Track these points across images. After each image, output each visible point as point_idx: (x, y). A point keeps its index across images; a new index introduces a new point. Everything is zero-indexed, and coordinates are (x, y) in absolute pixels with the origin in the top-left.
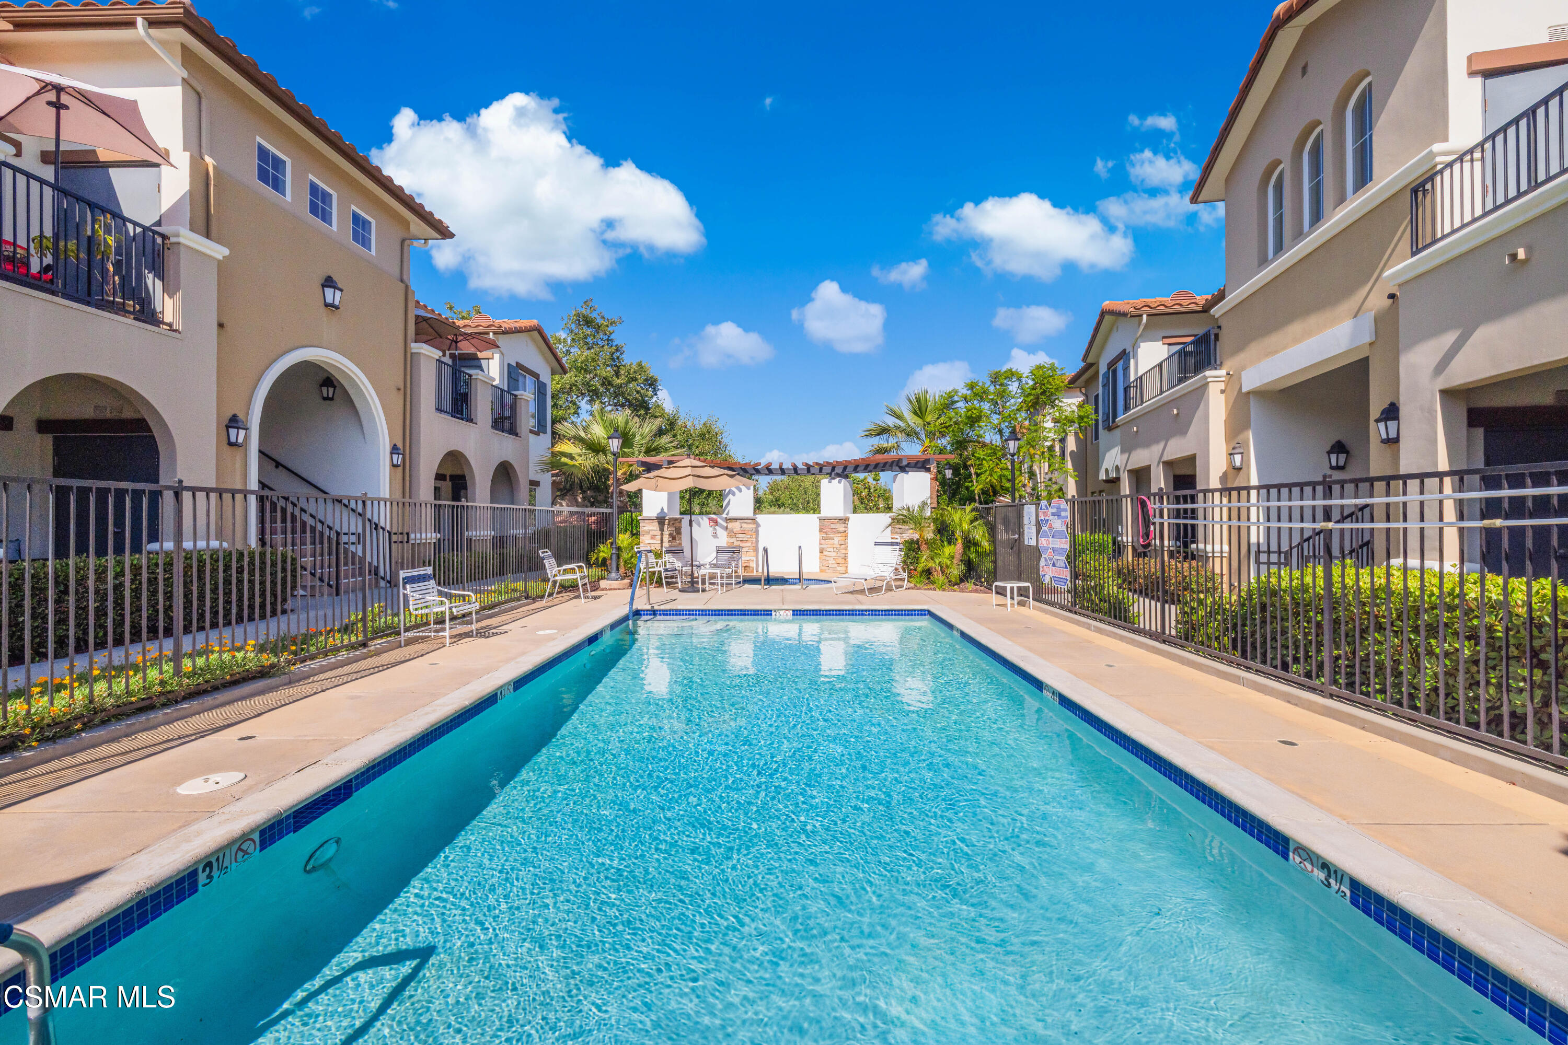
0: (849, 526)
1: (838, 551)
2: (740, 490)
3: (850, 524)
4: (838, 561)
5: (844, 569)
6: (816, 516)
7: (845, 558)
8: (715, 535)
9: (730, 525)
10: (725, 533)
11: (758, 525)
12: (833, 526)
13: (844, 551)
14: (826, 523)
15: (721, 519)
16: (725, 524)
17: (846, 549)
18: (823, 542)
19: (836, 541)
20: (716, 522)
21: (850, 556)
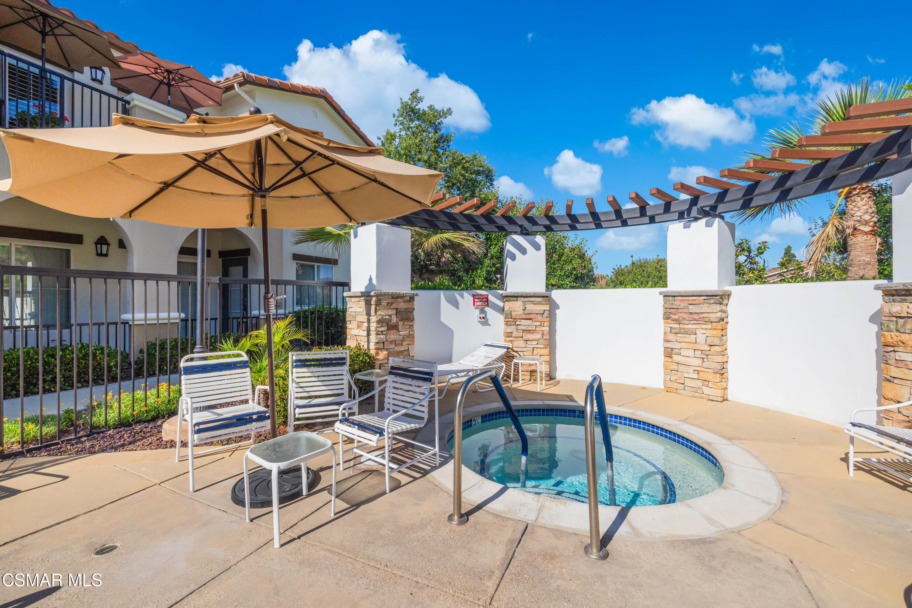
0: (729, 309)
1: (705, 356)
2: (524, 251)
3: (732, 306)
4: (703, 376)
5: (719, 393)
6: (658, 290)
7: (722, 372)
8: (484, 321)
9: (508, 306)
10: (501, 318)
11: (554, 306)
12: (692, 309)
13: (719, 359)
14: (678, 302)
15: (495, 296)
16: (501, 304)
17: (723, 353)
18: (671, 337)
19: (701, 338)
20: (486, 301)
21: (730, 366)
